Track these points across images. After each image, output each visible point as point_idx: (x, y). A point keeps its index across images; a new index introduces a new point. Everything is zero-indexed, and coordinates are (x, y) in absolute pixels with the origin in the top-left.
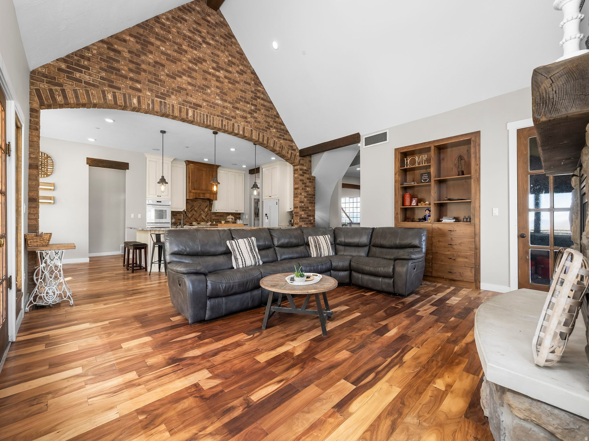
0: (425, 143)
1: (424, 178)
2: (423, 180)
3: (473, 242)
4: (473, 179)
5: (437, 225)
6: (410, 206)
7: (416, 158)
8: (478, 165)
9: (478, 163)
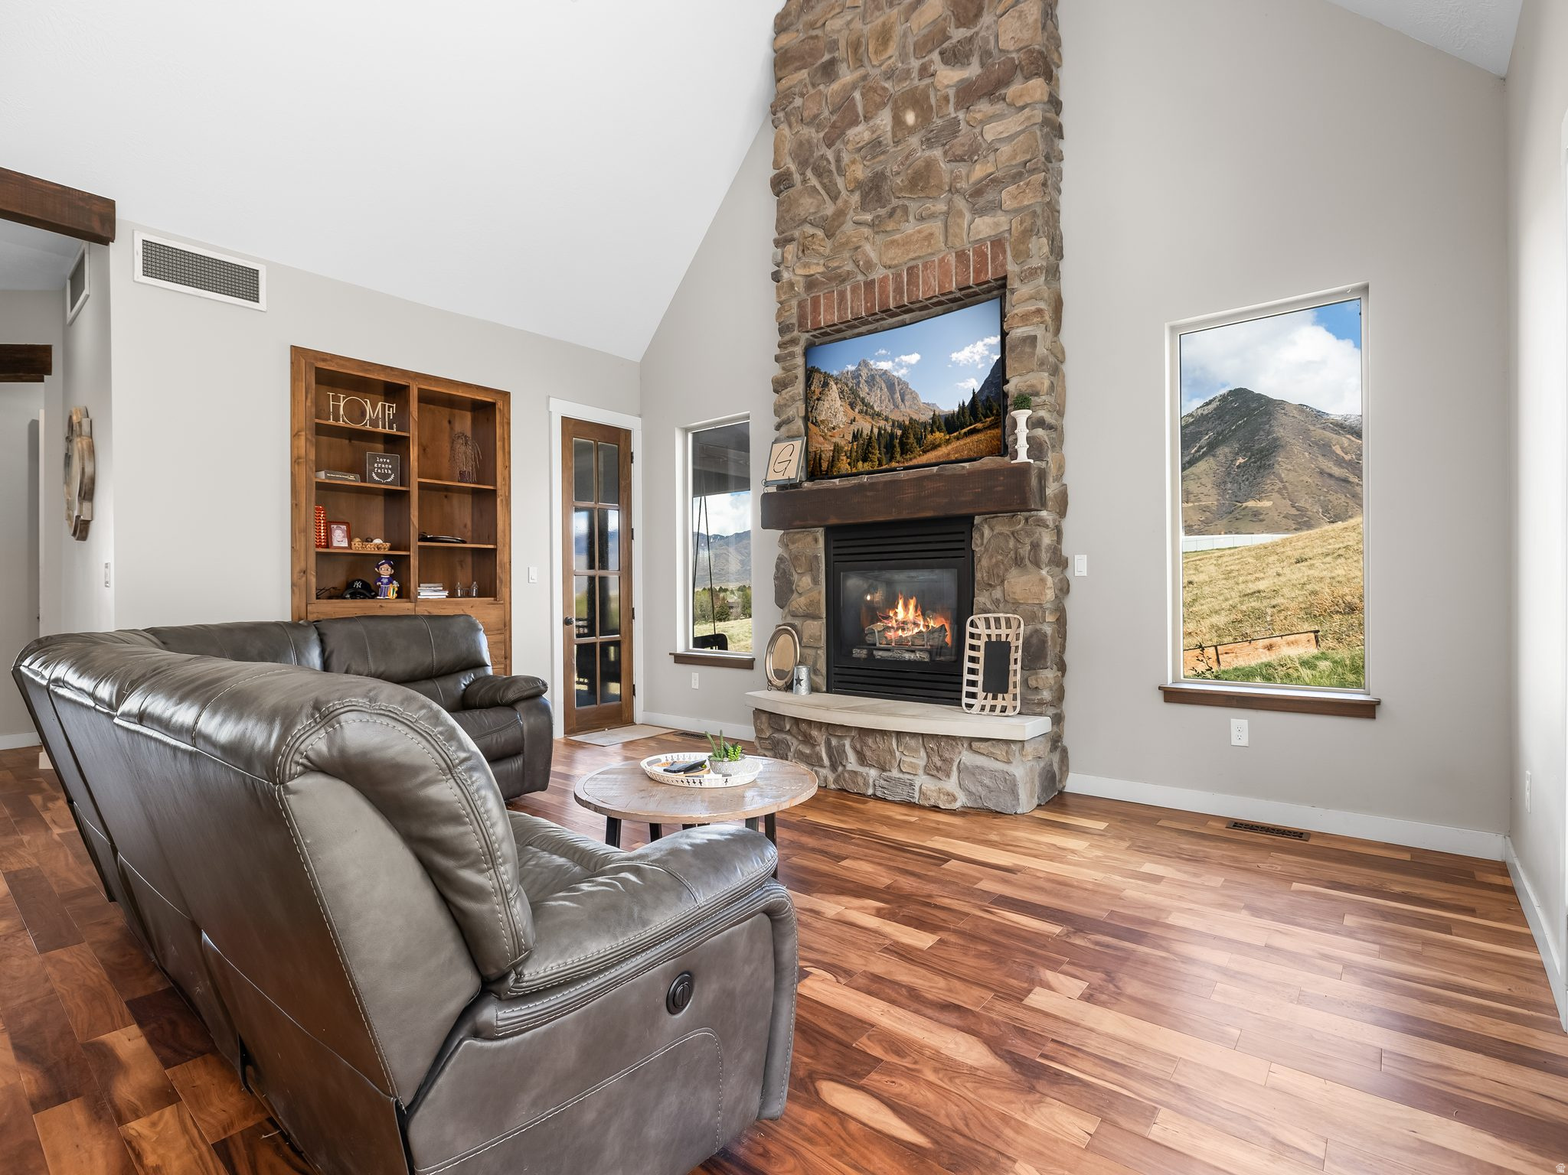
0: (392, 369)
1: (381, 468)
2: (377, 474)
3: (501, 642)
4: (501, 498)
5: (404, 607)
6: (327, 546)
7: (366, 402)
8: (508, 467)
9: (507, 464)
